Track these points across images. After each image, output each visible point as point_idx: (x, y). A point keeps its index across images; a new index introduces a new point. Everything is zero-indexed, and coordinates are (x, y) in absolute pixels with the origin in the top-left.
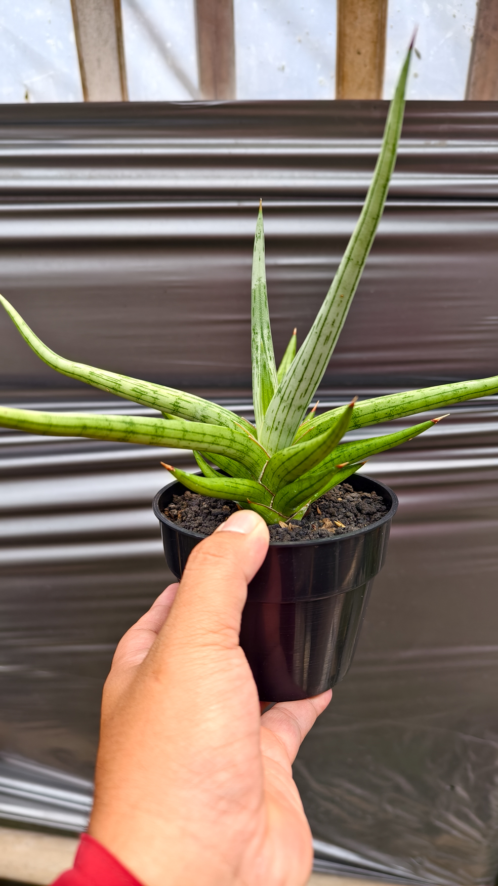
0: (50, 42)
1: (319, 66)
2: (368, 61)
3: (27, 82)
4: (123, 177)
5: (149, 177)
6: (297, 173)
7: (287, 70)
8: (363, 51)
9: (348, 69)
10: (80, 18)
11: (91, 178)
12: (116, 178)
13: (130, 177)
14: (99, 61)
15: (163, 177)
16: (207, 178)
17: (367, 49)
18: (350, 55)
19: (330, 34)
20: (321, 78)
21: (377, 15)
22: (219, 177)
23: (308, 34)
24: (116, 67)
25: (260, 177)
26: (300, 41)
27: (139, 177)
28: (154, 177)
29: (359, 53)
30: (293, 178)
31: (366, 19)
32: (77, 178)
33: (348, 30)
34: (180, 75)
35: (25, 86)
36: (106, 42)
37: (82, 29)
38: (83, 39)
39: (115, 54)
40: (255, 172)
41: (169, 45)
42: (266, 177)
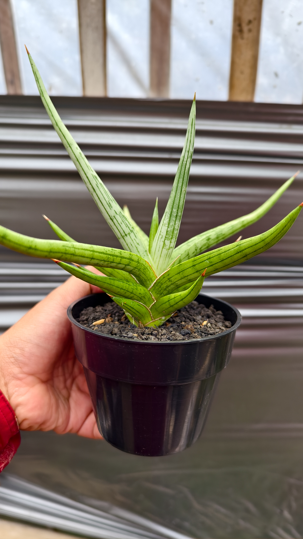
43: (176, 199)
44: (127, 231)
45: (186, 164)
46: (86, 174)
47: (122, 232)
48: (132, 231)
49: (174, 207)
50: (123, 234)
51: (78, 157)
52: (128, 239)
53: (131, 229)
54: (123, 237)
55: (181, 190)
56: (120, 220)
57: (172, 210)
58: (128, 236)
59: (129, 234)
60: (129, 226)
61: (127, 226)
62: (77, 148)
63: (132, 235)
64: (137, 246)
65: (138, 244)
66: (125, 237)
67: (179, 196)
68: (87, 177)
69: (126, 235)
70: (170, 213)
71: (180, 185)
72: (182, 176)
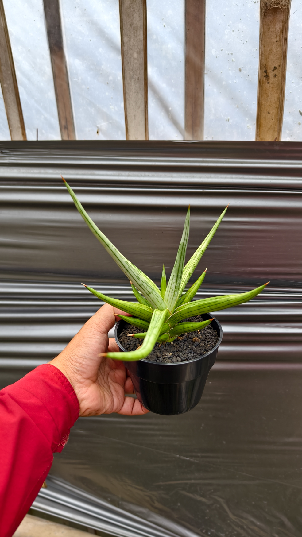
0: (111, 107)
1: (247, 119)
2: (274, 117)
3: (98, 125)
4: (145, 176)
5: (158, 176)
6: (234, 176)
7: (230, 121)
8: (271, 112)
9: (263, 121)
10: (127, 96)
11: (129, 176)
12: (142, 176)
13: (148, 176)
14: (135, 116)
15: (165, 176)
16: (187, 177)
17: (273, 111)
18: (264, 114)
19: (254, 103)
20: (248, 125)
21: (279, 95)
22: (194, 177)
23: (242, 104)
24: (143, 119)
25: (215, 178)
26: (238, 107)
27: (153, 176)
28: (160, 177)
29: (269, 113)
30: (232, 178)
31: (273, 97)
32: (122, 176)
33: (263, 103)
34: (175, 123)
35: (98, 127)
36: (139, 107)
37: (127, 102)
38: (128, 106)
39: (143, 113)
40: (213, 175)
41: (170, 109)
42: (218, 178)
43: (180, 267)
44: (150, 290)
45: (185, 247)
46: (121, 262)
47: (147, 292)
48: (153, 290)
49: (179, 272)
50: (148, 293)
51: (114, 252)
52: (151, 295)
53: (153, 289)
54: (148, 295)
55: (183, 262)
56: (145, 285)
57: (178, 274)
58: (151, 293)
59: (152, 292)
60: (151, 287)
61: (150, 288)
62: (113, 246)
63: (154, 292)
64: (157, 298)
65: (158, 297)
66: (150, 295)
67: (181, 266)
68: (122, 264)
69: (150, 293)
70: (176, 276)
71: (182, 259)
72: (183, 254)
